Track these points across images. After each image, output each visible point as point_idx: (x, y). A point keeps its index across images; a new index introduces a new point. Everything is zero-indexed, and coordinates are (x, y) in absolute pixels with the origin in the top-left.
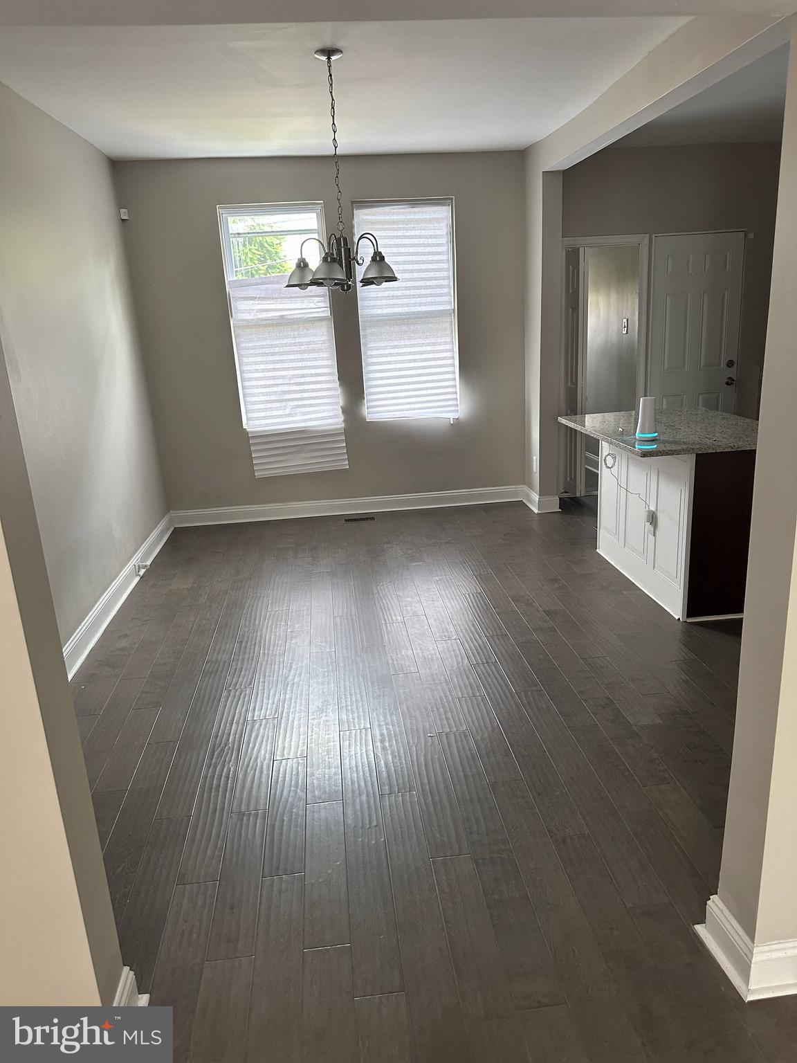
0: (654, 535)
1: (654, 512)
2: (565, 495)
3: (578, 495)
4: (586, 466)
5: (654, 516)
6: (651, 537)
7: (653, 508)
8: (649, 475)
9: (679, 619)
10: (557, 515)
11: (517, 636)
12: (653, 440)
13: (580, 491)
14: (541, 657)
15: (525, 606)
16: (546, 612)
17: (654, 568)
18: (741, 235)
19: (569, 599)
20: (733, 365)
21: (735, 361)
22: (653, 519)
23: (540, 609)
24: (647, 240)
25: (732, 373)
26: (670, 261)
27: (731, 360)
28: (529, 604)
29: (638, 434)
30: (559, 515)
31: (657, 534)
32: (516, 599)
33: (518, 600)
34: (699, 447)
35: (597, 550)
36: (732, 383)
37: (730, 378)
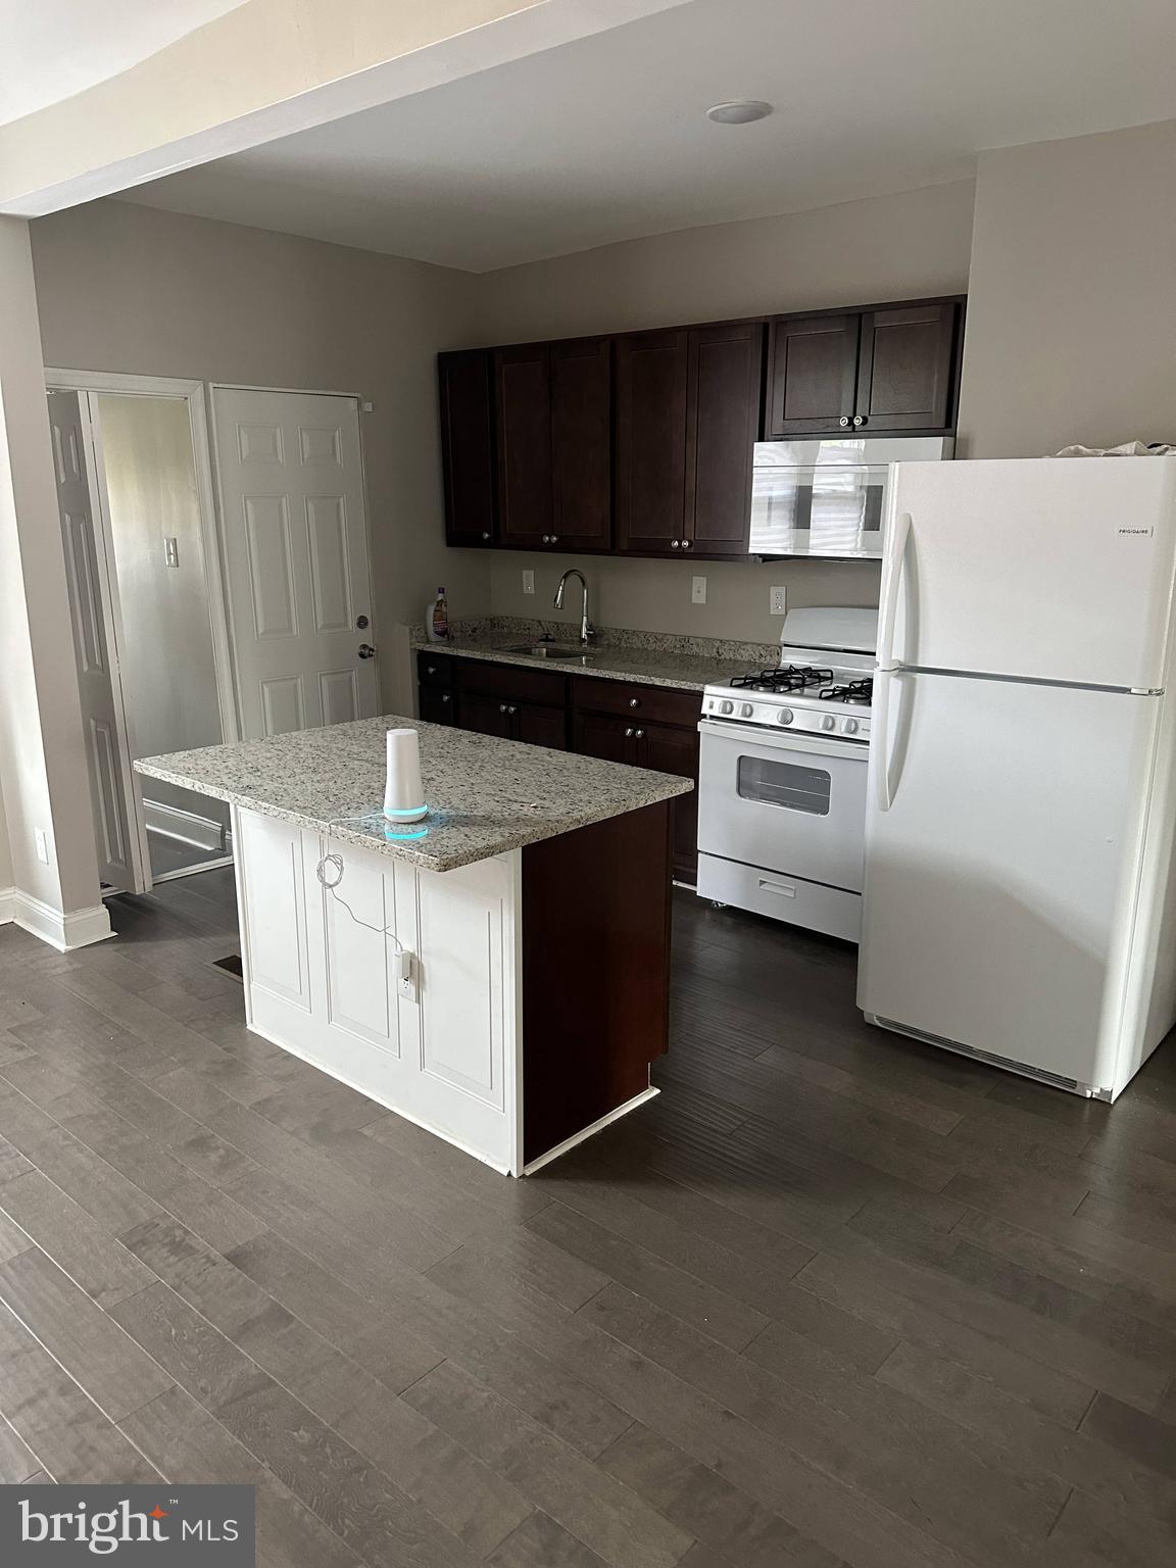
0: (418, 1000)
1: (412, 955)
2: (108, 892)
3: (139, 891)
4: (148, 826)
5: (415, 962)
6: (409, 1006)
7: (409, 947)
8: (388, 880)
9: (509, 1174)
10: (110, 948)
11: (202, 1383)
12: (425, 819)
13: (143, 883)
14: (303, 1436)
15: (173, 1259)
16: (236, 1258)
17: (422, 1065)
18: (353, 403)
19: (264, 1192)
20: (366, 624)
21: (369, 617)
22: (414, 970)
23: (215, 1253)
24: (200, 389)
25: (366, 637)
26: (244, 437)
27: (362, 617)
28: (179, 1248)
29: (390, 809)
30: (117, 946)
31: (425, 995)
32: (137, 1241)
33: (143, 1242)
34: (529, 830)
35: (250, 1027)
36: (371, 656)
37: (364, 646)
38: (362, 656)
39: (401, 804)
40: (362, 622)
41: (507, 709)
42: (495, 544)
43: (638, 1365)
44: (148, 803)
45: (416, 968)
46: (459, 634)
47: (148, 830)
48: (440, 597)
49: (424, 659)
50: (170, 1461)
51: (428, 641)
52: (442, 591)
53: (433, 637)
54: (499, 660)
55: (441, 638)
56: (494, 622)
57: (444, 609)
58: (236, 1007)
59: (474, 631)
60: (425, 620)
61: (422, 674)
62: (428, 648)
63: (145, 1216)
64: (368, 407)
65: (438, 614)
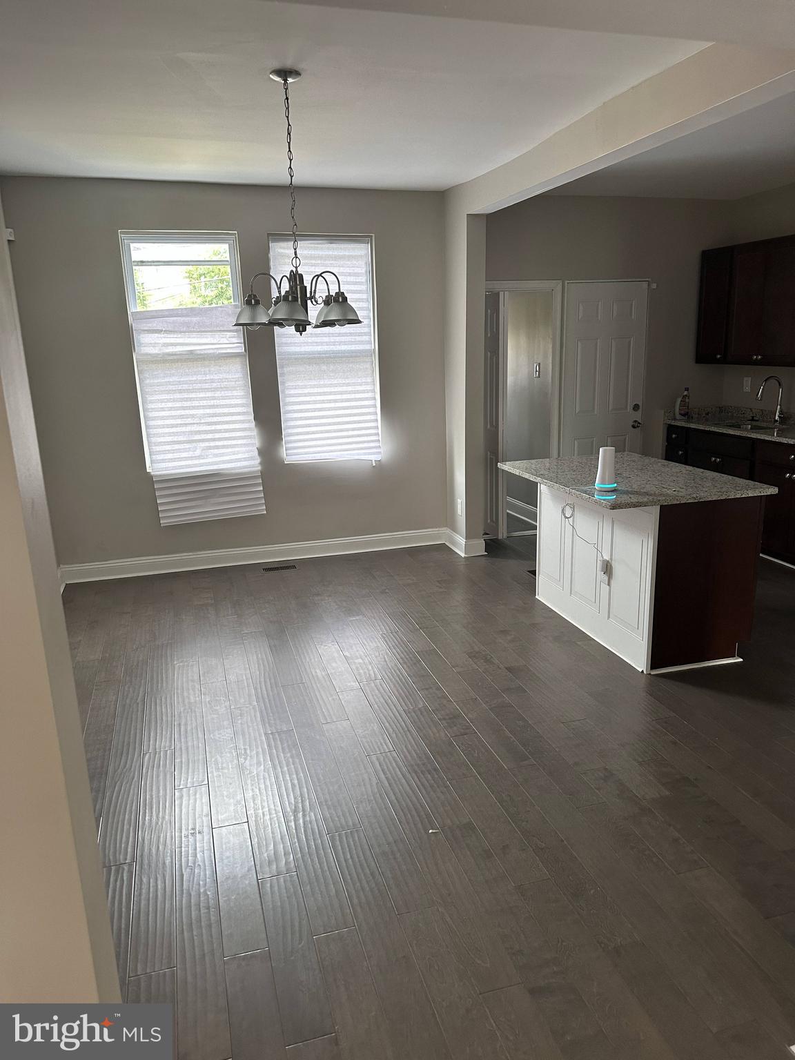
0: (609, 585)
1: (608, 561)
2: (486, 537)
3: (500, 537)
4: (508, 511)
5: (609, 565)
6: (605, 587)
7: (607, 557)
9: (643, 671)
10: (484, 558)
11: (487, 700)
12: (614, 491)
13: (502, 534)
14: (521, 723)
15: (485, 664)
16: (509, 669)
17: (609, 617)
18: (645, 285)
19: (527, 653)
20: (638, 408)
21: (640, 404)
22: (608, 569)
23: (501, 666)
24: (560, 286)
25: (638, 416)
26: (581, 308)
27: (638, 405)
28: (488, 661)
29: (598, 485)
30: (485, 558)
31: (612, 582)
32: (473, 655)
33: (474, 656)
34: (664, 498)
35: (537, 597)
36: (638, 427)
37: (635, 421)
38: (634, 427)
39: (603, 482)
40: (636, 407)
41: (715, 460)
42: (724, 361)
43: (675, 743)
44: (509, 499)
45: (609, 567)
46: (697, 416)
47: (508, 513)
48: (686, 393)
49: (671, 429)
50: (470, 716)
51: (675, 419)
52: (687, 389)
53: (678, 416)
54: (713, 430)
55: (683, 418)
56: (721, 409)
57: (687, 400)
58: (532, 588)
59: (707, 414)
60: (674, 407)
61: (669, 438)
62: (673, 423)
63: (477, 649)
64: (654, 286)
65: (683, 403)
